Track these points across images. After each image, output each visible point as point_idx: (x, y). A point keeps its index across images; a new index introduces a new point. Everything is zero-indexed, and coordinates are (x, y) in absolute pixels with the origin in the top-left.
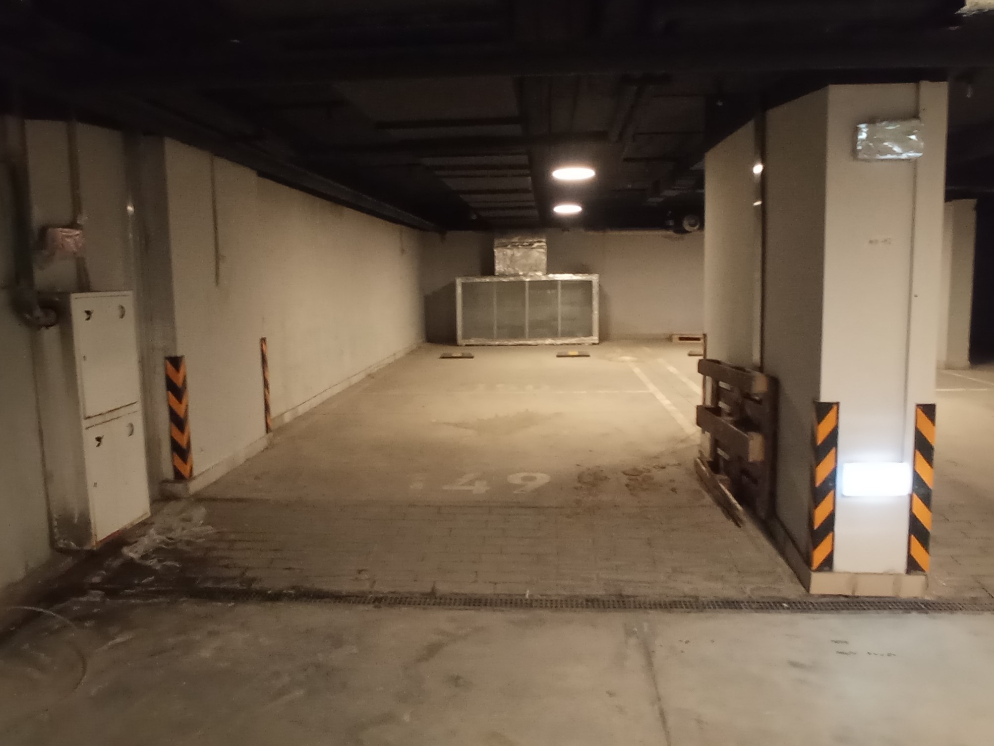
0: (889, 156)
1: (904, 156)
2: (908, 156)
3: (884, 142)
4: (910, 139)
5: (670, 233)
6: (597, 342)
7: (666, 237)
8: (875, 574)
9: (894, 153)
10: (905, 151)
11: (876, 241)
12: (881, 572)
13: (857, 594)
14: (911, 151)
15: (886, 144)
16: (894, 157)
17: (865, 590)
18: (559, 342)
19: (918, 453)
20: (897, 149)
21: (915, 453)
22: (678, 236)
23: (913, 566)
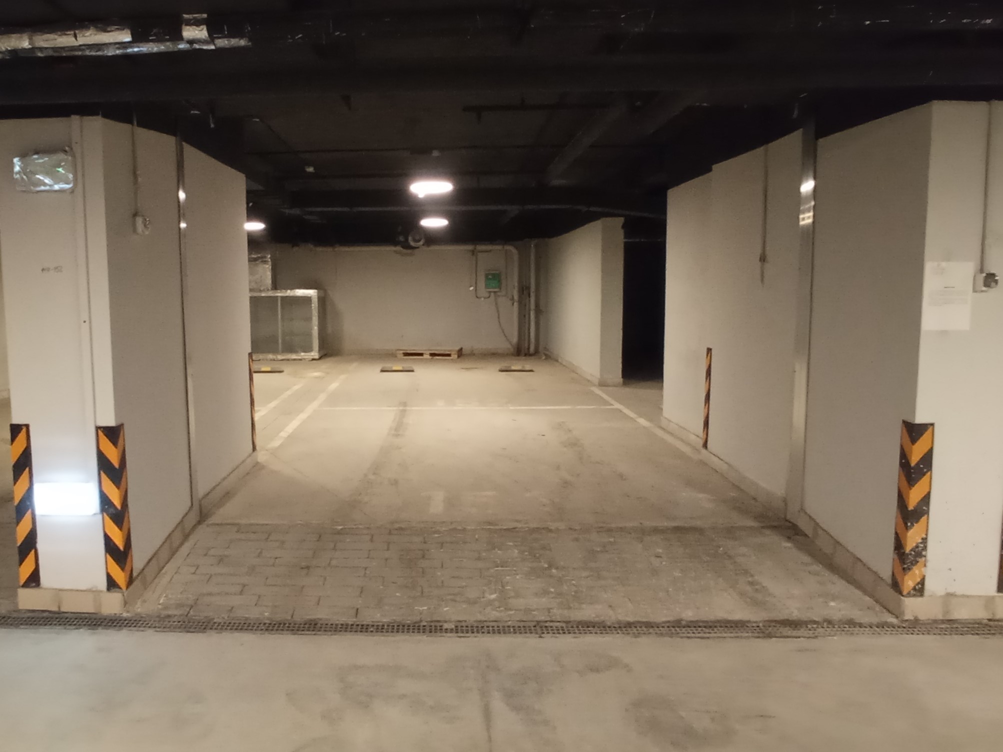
0: (42, 188)
1: (56, 187)
2: (60, 187)
3: (38, 174)
4: (58, 171)
5: (399, 248)
6: (317, 357)
7: (396, 252)
8: (77, 590)
9: (45, 184)
10: (56, 183)
11: (48, 269)
12: (84, 588)
13: (63, 610)
14: (61, 183)
15: (38, 176)
16: (48, 188)
17: (70, 606)
18: (280, 357)
19: (102, 473)
20: (47, 181)
21: (99, 474)
22: (405, 251)
23: (112, 584)
